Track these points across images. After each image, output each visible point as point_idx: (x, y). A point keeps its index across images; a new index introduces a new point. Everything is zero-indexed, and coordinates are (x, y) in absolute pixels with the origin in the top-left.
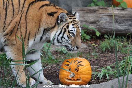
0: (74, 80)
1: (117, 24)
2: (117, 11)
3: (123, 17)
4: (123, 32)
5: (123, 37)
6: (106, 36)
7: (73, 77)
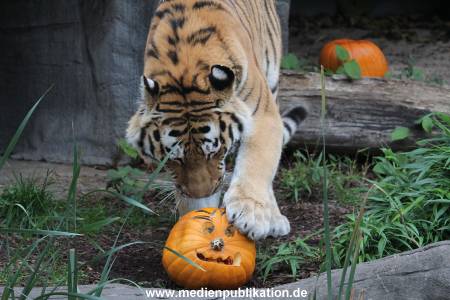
1: (330, 121)
2: (330, 83)
3: (349, 102)
4: (345, 145)
5: (347, 159)
6: (299, 154)
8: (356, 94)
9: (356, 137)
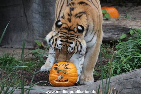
0: (62, 81)
3: (107, 26)
5: (107, 44)
7: (61, 78)
8: (109, 24)
9: (110, 37)
